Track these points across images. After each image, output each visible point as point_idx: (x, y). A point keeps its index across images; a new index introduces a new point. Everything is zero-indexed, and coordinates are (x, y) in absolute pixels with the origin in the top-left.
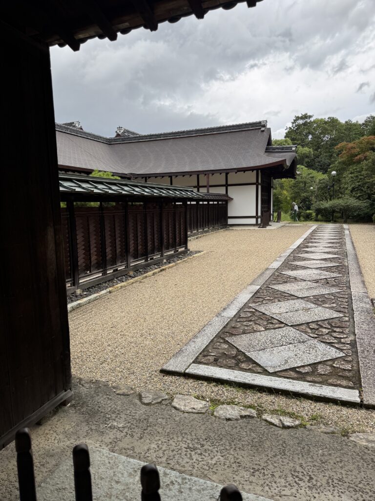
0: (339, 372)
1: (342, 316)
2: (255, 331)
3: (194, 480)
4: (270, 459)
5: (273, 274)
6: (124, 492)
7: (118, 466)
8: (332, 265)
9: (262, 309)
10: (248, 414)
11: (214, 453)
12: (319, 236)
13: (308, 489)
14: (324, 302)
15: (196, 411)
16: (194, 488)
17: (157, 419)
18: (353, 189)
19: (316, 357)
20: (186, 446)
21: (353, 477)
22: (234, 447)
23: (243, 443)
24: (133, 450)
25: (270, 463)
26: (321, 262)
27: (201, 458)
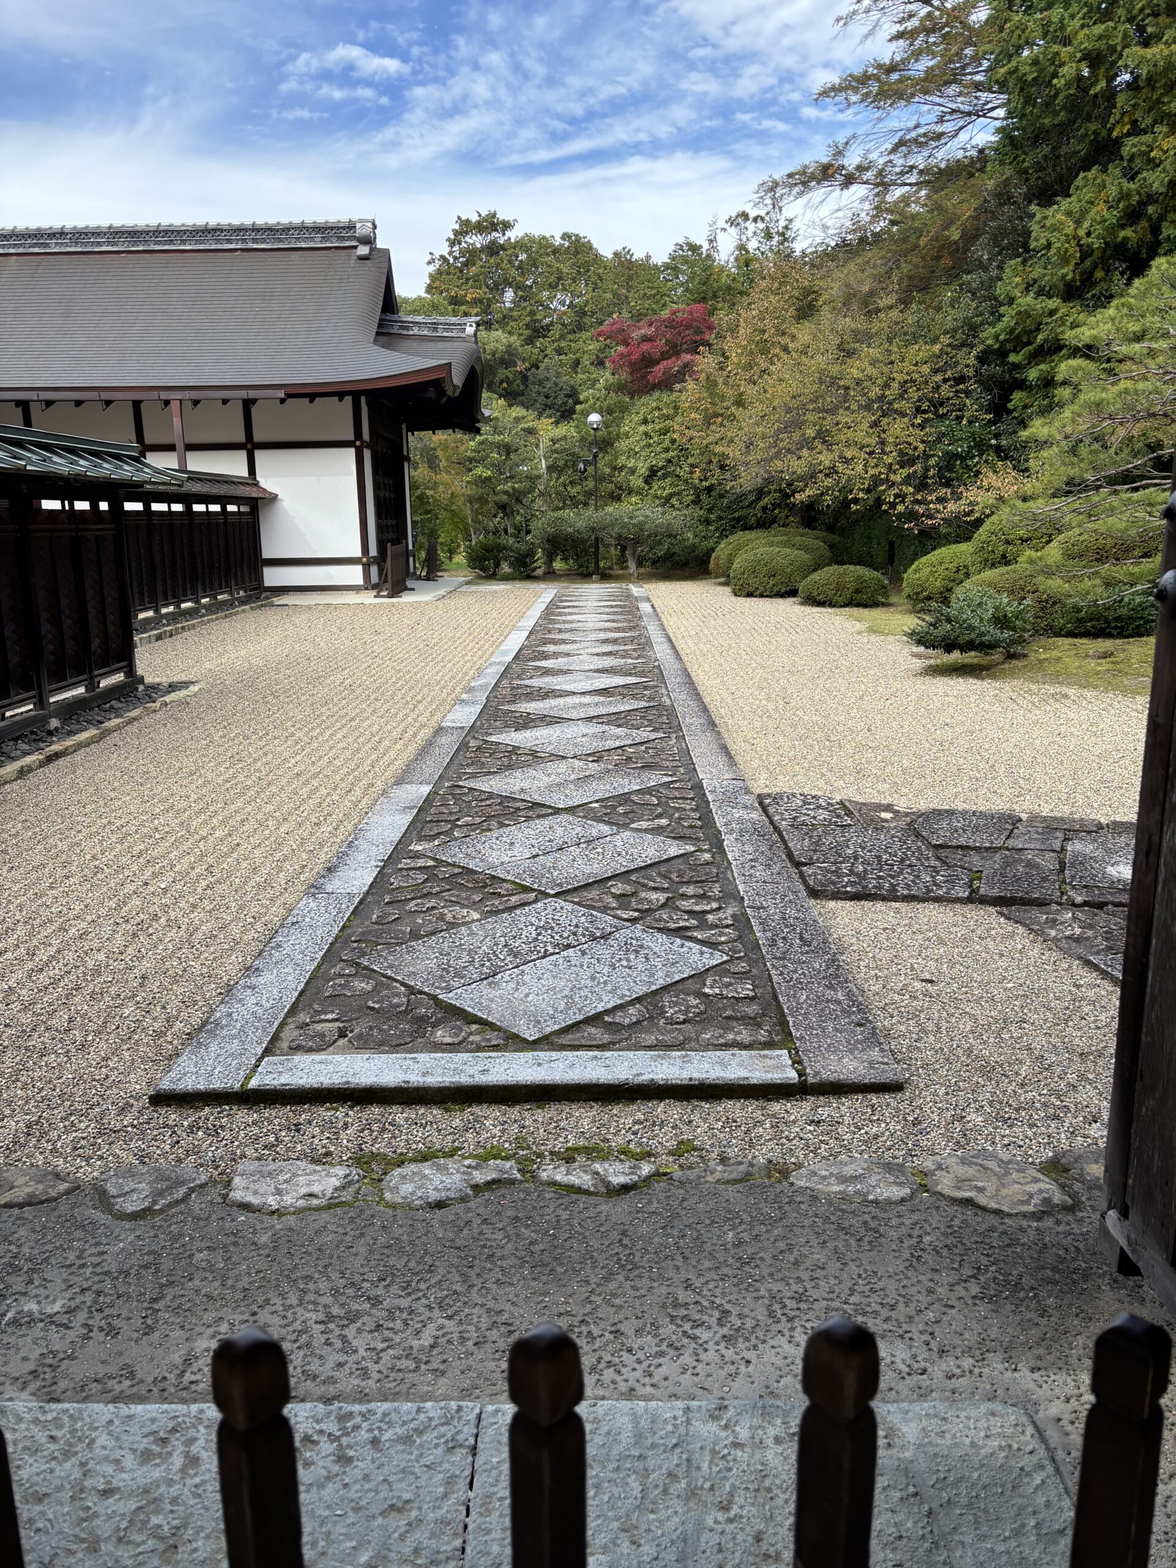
0: (725, 1008)
1: (693, 849)
2: (453, 925)
3: (380, 1411)
4: (598, 1290)
5: (464, 746)
6: (142, 1517)
7: (92, 1441)
8: (628, 708)
9: (456, 854)
10: (492, 1176)
11: (420, 1314)
12: (571, 622)
13: (723, 1344)
14: (631, 816)
15: (323, 1202)
16: (387, 1436)
17: (191, 1256)
18: (653, 472)
19: (652, 975)
20: (321, 1316)
21: (832, 1281)
22: (478, 1282)
23: (504, 1263)
24: (132, 1375)
25: (598, 1300)
26: (597, 699)
27: (385, 1340)
